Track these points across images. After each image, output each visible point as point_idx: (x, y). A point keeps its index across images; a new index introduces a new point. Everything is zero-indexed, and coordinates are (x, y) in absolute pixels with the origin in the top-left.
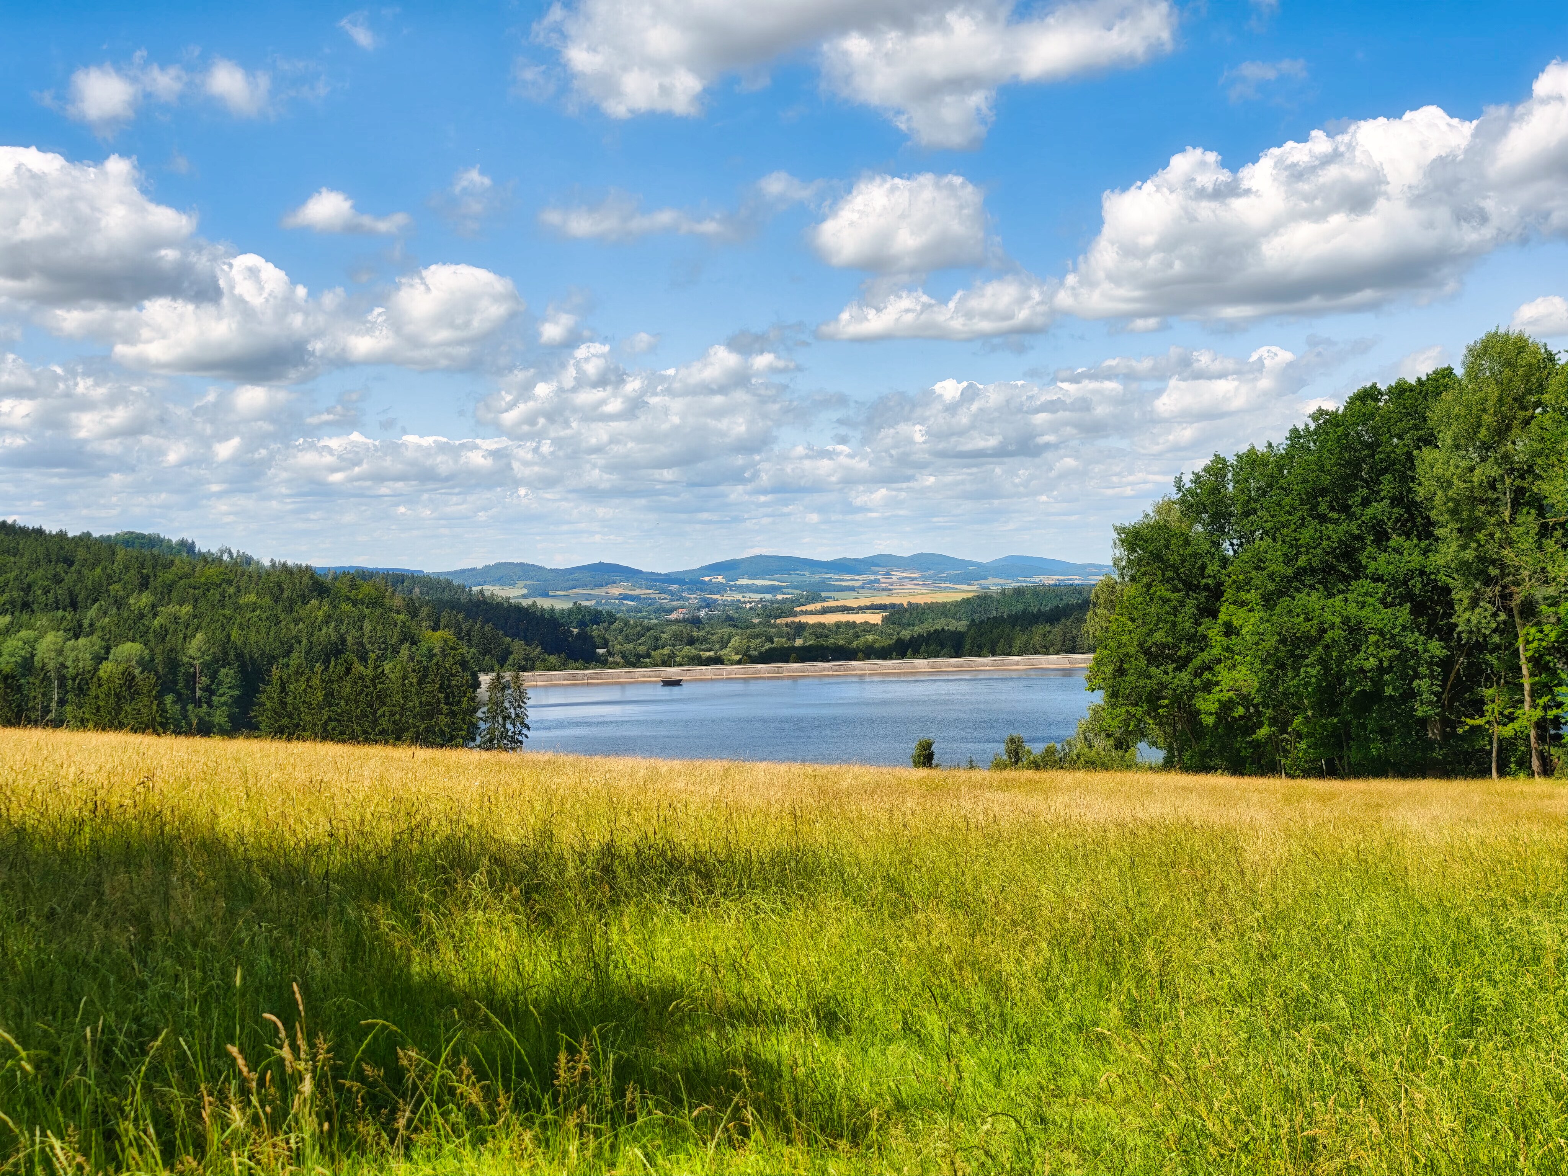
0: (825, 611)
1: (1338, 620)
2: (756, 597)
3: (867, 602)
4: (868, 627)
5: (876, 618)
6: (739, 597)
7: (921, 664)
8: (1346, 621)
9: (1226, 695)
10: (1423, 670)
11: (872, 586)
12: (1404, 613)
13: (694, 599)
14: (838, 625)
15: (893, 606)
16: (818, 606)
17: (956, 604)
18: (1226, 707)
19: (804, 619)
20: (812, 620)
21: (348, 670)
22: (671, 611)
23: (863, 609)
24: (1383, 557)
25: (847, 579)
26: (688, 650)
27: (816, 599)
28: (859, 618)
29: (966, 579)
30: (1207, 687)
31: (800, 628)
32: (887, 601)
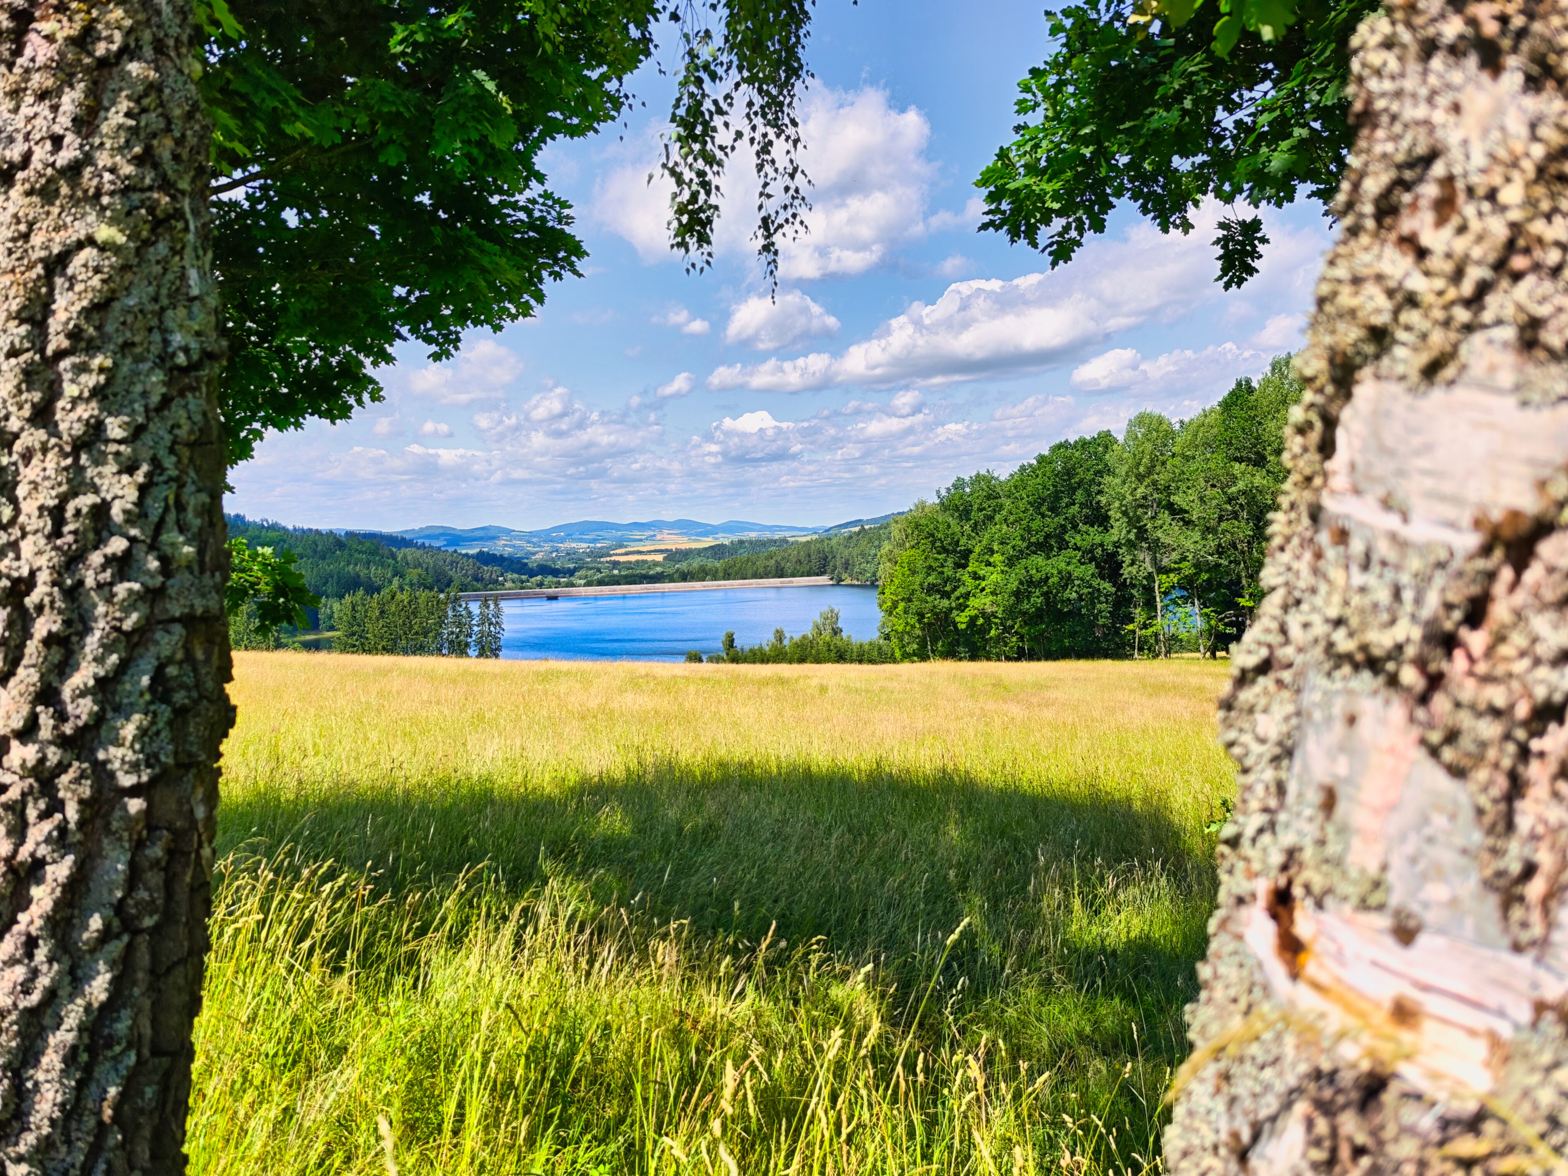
0: (627, 554)
1: (1055, 572)
2: (585, 545)
3: (652, 548)
4: (656, 564)
5: (659, 558)
6: (574, 545)
7: (697, 585)
8: (1060, 572)
9: (973, 613)
10: (1103, 599)
11: (651, 538)
12: (1092, 568)
13: (547, 547)
14: (637, 562)
15: (666, 551)
16: (623, 551)
17: (705, 549)
18: (973, 620)
19: (616, 558)
20: (622, 559)
21: (393, 597)
22: (534, 554)
23: (650, 552)
24: (1078, 537)
25: (637, 534)
26: (550, 578)
27: (621, 546)
28: (649, 558)
29: (706, 534)
30: (962, 608)
31: (615, 564)
32: (663, 547)
